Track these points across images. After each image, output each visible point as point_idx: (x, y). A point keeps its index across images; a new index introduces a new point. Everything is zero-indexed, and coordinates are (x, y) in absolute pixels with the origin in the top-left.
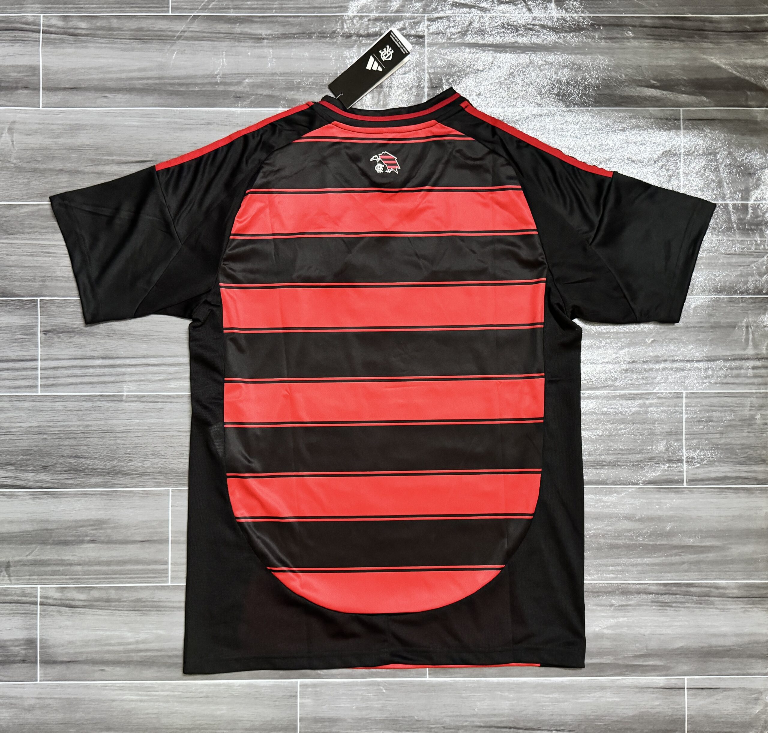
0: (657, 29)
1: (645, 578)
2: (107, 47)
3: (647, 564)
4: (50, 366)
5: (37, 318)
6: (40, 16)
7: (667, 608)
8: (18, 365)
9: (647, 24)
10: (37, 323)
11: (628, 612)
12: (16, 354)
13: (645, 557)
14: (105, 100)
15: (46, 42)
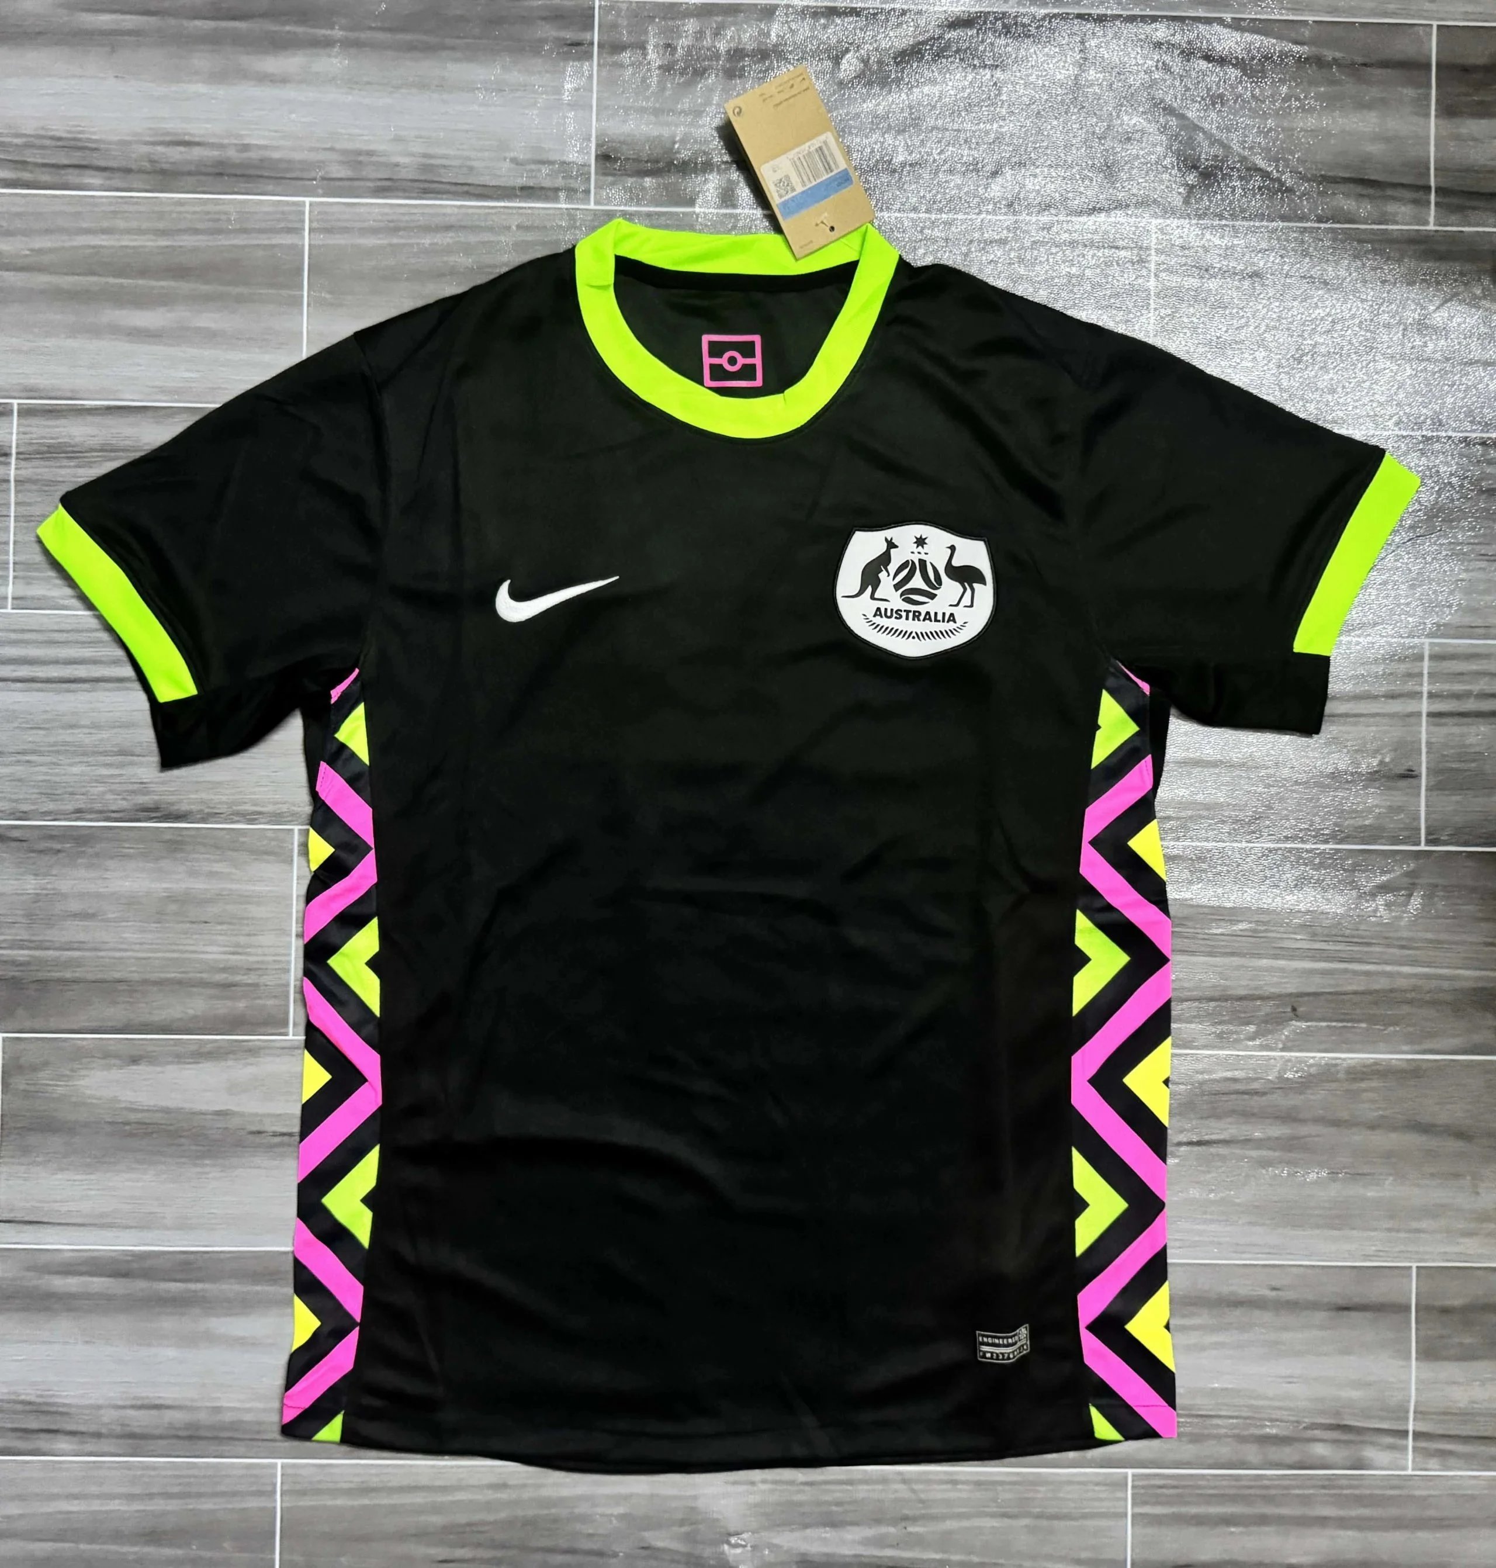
0: (45, 1426)
1: (110, 204)
2: (1271, 1399)
3: (104, 231)
4: (1402, 700)
5: (1427, 806)
6: (1413, 1470)
7: (64, 135)
8: (1471, 705)
9: (67, 1438)
10: (1426, 796)
11: (150, 129)
12: (1473, 729)
13: (112, 247)
14: (1274, 1283)
15: (1401, 1412)
